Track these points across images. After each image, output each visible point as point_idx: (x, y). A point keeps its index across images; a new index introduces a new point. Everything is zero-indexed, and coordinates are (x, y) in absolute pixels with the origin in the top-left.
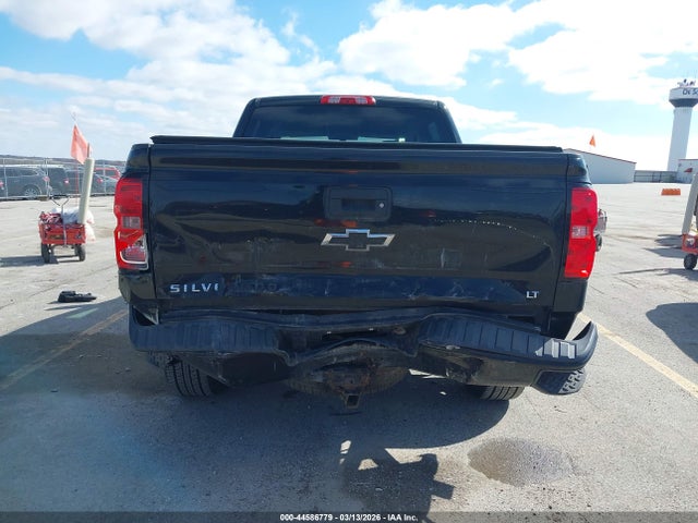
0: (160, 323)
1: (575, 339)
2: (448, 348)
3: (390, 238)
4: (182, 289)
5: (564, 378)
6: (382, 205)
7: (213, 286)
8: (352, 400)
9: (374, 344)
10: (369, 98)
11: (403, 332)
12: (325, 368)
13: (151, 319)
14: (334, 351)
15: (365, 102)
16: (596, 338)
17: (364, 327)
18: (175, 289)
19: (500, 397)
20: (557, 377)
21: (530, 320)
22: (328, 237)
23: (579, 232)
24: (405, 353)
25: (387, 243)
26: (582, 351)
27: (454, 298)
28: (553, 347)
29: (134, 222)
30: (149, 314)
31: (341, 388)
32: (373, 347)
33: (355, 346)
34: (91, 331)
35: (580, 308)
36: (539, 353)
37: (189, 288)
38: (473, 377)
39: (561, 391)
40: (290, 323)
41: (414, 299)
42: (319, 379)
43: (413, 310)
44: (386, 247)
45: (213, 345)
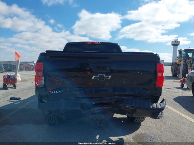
0: (47, 102)
1: (160, 103)
2: (127, 106)
3: (110, 77)
4: (53, 92)
5: (158, 114)
6: (108, 68)
7: (62, 91)
8: (100, 123)
9: (106, 106)
10: (99, 42)
11: (114, 103)
12: (93, 114)
13: (45, 101)
14: (95, 109)
15: (98, 43)
16: (166, 103)
17: (104, 101)
18: (52, 92)
19: (138, 122)
20: (156, 114)
21: (148, 98)
22: (94, 77)
23: (159, 74)
24: (114, 109)
25: (109, 78)
26: (163, 106)
27: (128, 93)
28: (155, 105)
29: (41, 74)
30: (44, 99)
31: (97, 120)
32: (106, 107)
33: (101, 107)
34: (20, 108)
35: (161, 95)
36: (151, 107)
37: (56, 92)
38: (134, 115)
39: (158, 118)
40: (83, 101)
41: (117, 93)
42: (91, 117)
43: (116, 97)
44: (109, 79)
45: (62, 107)
